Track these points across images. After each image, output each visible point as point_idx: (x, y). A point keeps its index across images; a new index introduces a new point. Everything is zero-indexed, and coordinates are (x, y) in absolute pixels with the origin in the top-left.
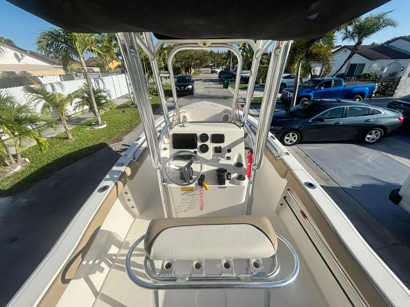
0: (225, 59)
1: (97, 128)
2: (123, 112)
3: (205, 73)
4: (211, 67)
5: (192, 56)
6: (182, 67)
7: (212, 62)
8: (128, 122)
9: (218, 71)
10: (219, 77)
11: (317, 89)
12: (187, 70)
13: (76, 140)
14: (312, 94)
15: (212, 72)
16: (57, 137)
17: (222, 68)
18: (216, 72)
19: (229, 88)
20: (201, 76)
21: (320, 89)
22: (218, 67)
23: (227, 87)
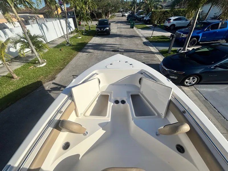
0: (131, 6)
1: (39, 66)
2: (61, 50)
3: (118, 17)
4: (122, 12)
5: (109, 4)
6: (103, 12)
7: (122, 9)
8: (62, 60)
9: (126, 15)
10: (127, 20)
11: (206, 31)
12: (106, 15)
13: (20, 80)
14: (201, 35)
15: (123, 16)
16: (6, 76)
17: (129, 13)
18: (125, 16)
19: (134, 28)
20: (116, 19)
21: (209, 31)
22: (126, 12)
23: (133, 28)
